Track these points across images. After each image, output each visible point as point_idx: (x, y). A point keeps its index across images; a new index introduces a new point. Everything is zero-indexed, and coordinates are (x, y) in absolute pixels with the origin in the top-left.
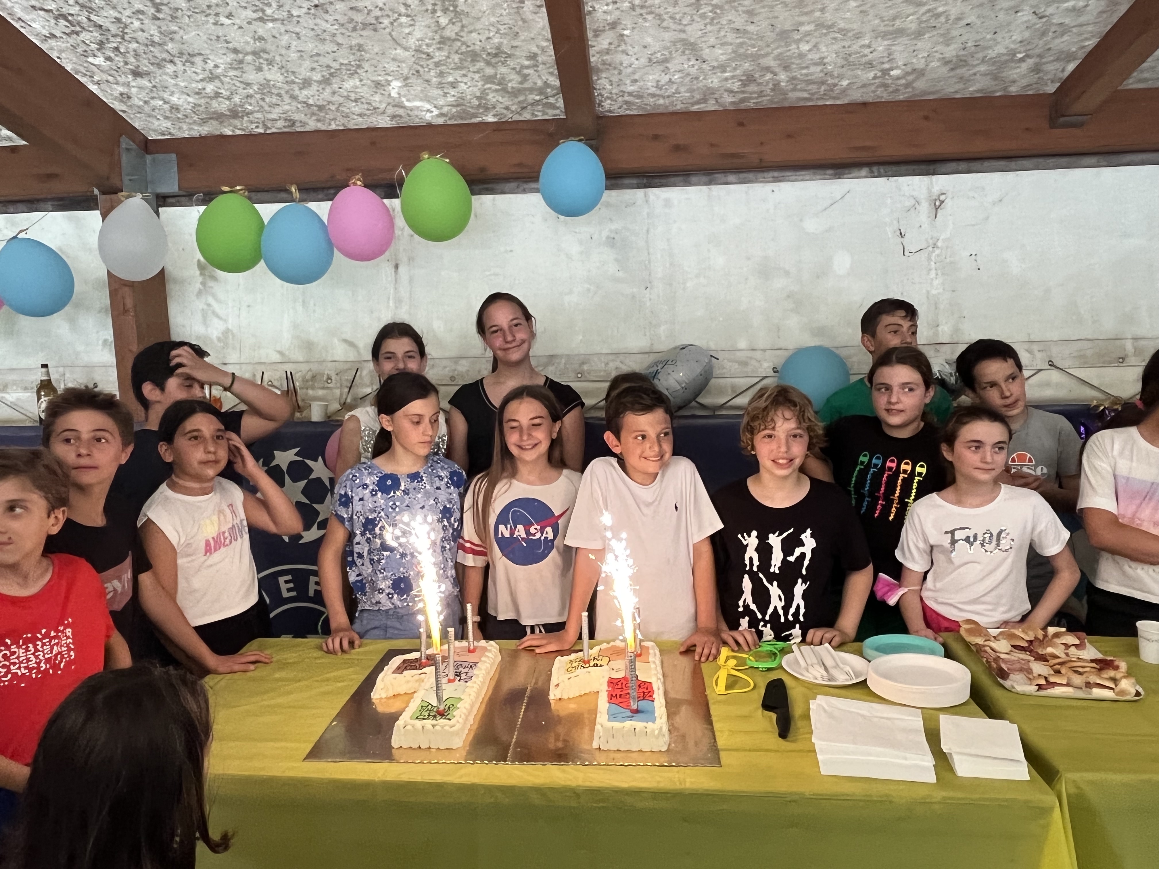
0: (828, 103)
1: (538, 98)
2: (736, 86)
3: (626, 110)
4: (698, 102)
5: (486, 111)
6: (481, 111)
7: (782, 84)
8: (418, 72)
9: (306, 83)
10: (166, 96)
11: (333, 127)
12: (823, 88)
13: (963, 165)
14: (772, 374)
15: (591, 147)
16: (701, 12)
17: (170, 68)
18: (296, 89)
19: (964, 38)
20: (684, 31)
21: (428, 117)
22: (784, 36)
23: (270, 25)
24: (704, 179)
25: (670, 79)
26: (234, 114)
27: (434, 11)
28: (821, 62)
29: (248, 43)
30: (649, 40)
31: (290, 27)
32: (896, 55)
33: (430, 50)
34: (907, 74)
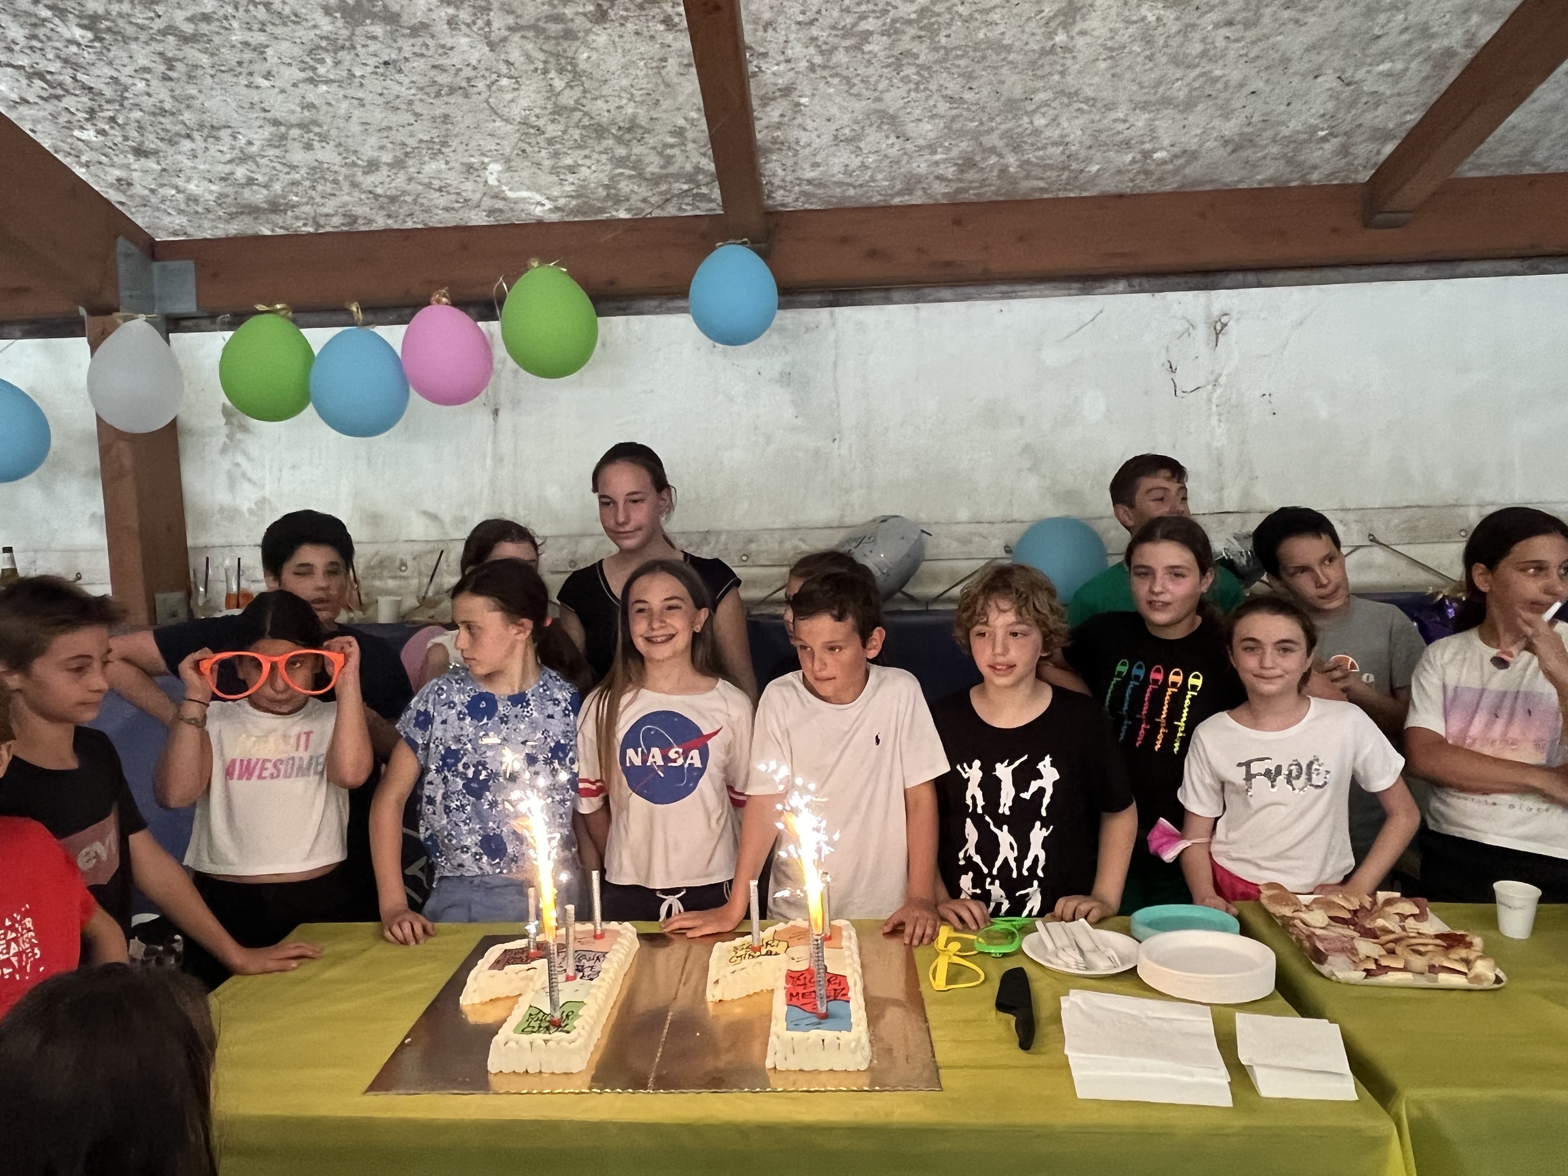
0: (1072, 195)
1: (685, 187)
2: (950, 172)
3: (804, 203)
4: (900, 193)
5: (615, 204)
6: (610, 204)
7: (1012, 170)
8: (524, 151)
9: (373, 166)
10: (180, 182)
11: (410, 225)
12: (1065, 175)
13: (1251, 277)
14: (1004, 554)
15: (759, 252)
16: (902, 74)
17: (186, 145)
18: (360, 173)
19: (1248, 111)
20: (878, 100)
21: (538, 211)
22: (1012, 107)
23: (324, 88)
24: (910, 295)
25: (863, 162)
26: (275, 207)
27: (545, 72)
28: (1062, 142)
29: (293, 112)
30: (834, 111)
31: (351, 92)
32: (1161, 132)
33: (541, 123)
34: (1176, 156)
